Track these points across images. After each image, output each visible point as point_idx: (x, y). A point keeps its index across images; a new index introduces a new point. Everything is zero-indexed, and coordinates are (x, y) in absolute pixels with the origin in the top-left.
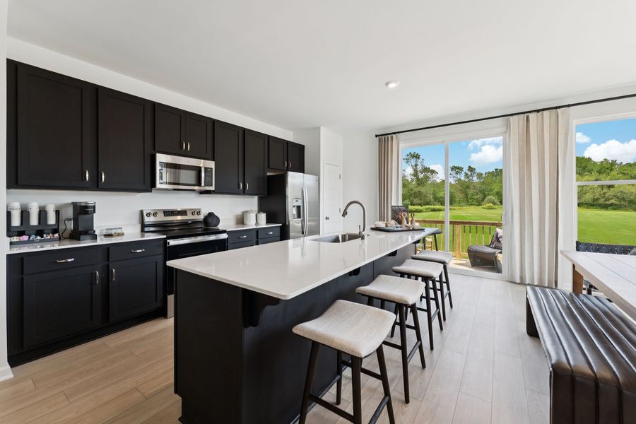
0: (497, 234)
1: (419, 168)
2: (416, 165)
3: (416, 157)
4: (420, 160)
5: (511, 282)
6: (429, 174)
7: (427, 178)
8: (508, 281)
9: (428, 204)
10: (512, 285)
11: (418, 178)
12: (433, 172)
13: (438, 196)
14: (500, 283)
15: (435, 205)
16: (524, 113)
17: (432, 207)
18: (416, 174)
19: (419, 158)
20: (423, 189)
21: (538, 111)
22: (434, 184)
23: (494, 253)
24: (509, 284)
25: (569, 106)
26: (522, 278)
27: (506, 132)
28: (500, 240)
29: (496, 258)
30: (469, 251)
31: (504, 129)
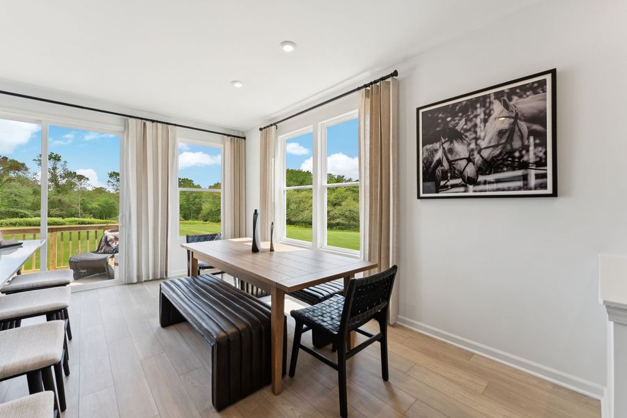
0: (106, 238)
1: (59, 171)
2: (54, 169)
3: (55, 159)
4: (62, 162)
5: (128, 284)
6: (75, 180)
7: (71, 185)
8: (125, 284)
9: (72, 216)
10: (130, 286)
11: (57, 185)
12: (81, 177)
13: (90, 206)
14: (118, 289)
15: (84, 217)
16: (142, 119)
17: (81, 219)
18: (54, 179)
19: (59, 160)
20: (65, 198)
21: (153, 121)
22: (83, 192)
23: (105, 259)
24: (126, 286)
25: (175, 125)
26: (138, 277)
27: (124, 132)
28: (110, 243)
29: (107, 263)
30: (71, 263)
31: (121, 128)
